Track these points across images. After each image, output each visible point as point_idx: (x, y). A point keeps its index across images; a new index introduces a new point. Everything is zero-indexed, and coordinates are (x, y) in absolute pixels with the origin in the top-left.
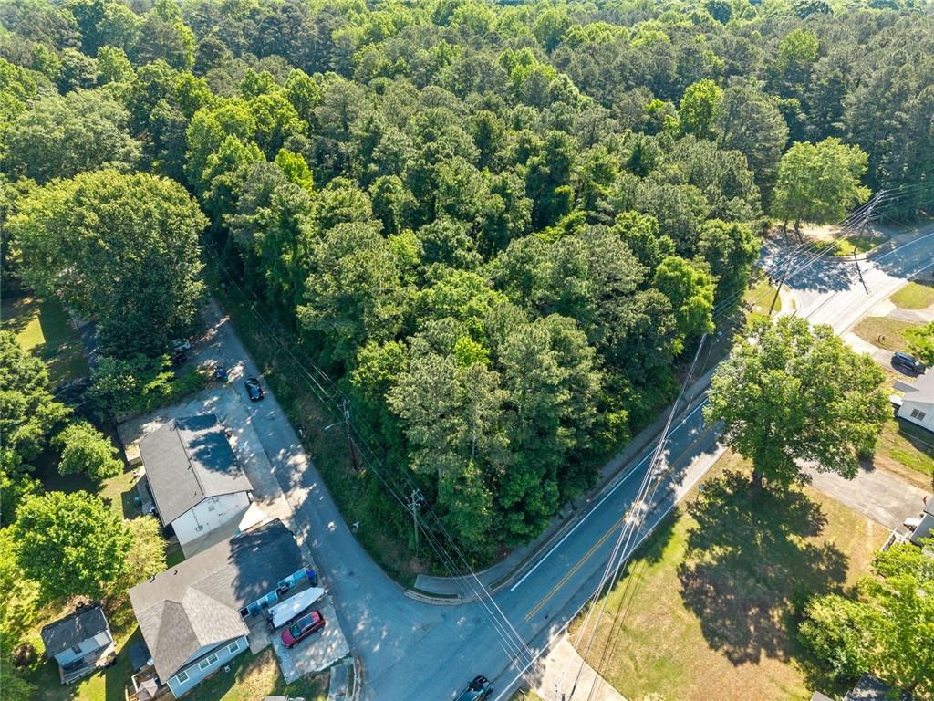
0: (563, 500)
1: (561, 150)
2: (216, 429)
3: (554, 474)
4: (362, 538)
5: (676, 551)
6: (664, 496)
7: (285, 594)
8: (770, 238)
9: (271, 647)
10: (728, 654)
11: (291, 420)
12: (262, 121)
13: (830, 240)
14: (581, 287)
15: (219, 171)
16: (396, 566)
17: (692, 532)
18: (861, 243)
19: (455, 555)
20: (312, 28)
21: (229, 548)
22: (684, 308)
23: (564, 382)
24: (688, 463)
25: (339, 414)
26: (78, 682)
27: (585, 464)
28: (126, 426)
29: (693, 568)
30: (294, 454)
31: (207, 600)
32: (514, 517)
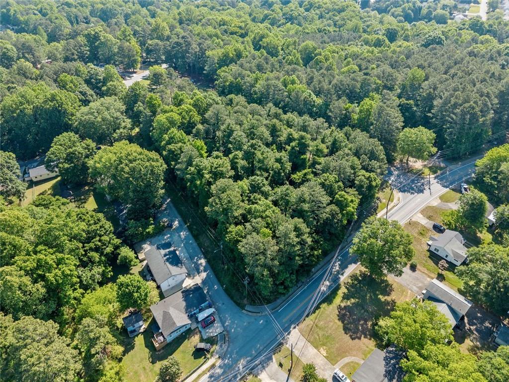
0: (297, 281)
1: (303, 141)
2: (172, 249)
3: (295, 272)
4: (227, 291)
5: (338, 300)
6: (336, 280)
7: (201, 310)
8: (395, 166)
9: (198, 327)
10: (351, 336)
11: (198, 244)
12: (183, 118)
13: (421, 167)
14: (306, 207)
15: (169, 143)
16: (239, 302)
17: (344, 293)
18: (434, 170)
19: (259, 299)
20: (196, 48)
21: (181, 294)
22: (345, 212)
23: (298, 243)
24: (347, 267)
25: (219, 246)
26: (134, 337)
27: (306, 268)
28: (137, 245)
29: (343, 307)
30: (200, 259)
31: (177, 311)
32: (280, 287)
